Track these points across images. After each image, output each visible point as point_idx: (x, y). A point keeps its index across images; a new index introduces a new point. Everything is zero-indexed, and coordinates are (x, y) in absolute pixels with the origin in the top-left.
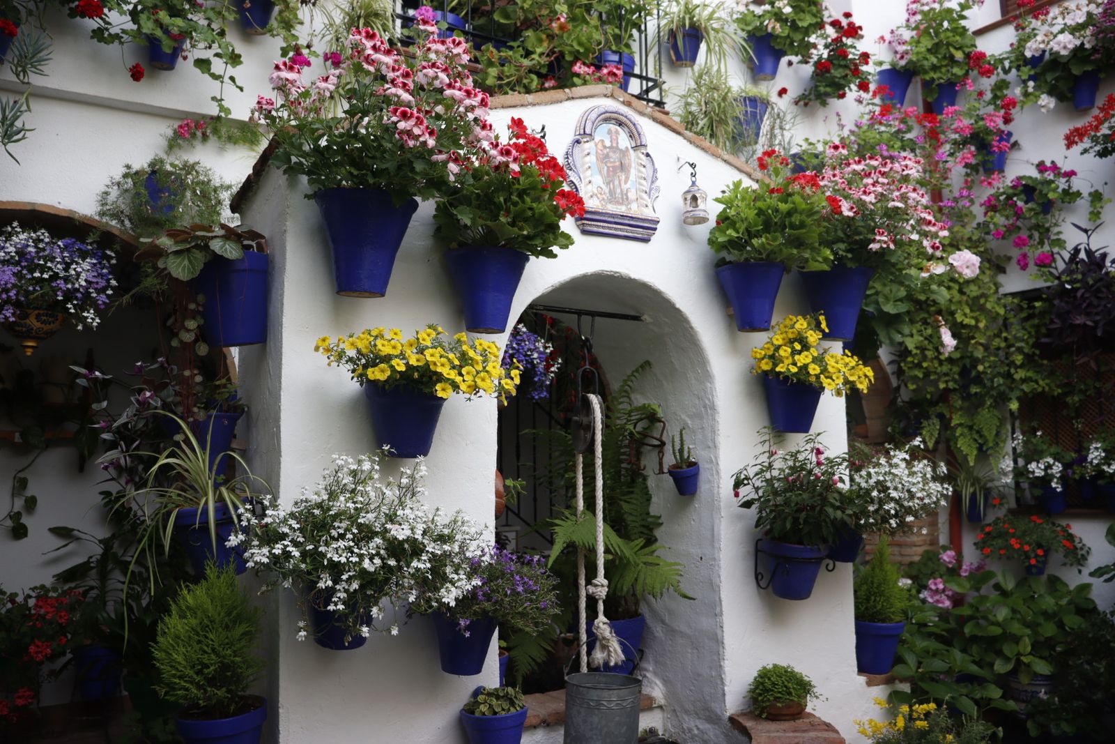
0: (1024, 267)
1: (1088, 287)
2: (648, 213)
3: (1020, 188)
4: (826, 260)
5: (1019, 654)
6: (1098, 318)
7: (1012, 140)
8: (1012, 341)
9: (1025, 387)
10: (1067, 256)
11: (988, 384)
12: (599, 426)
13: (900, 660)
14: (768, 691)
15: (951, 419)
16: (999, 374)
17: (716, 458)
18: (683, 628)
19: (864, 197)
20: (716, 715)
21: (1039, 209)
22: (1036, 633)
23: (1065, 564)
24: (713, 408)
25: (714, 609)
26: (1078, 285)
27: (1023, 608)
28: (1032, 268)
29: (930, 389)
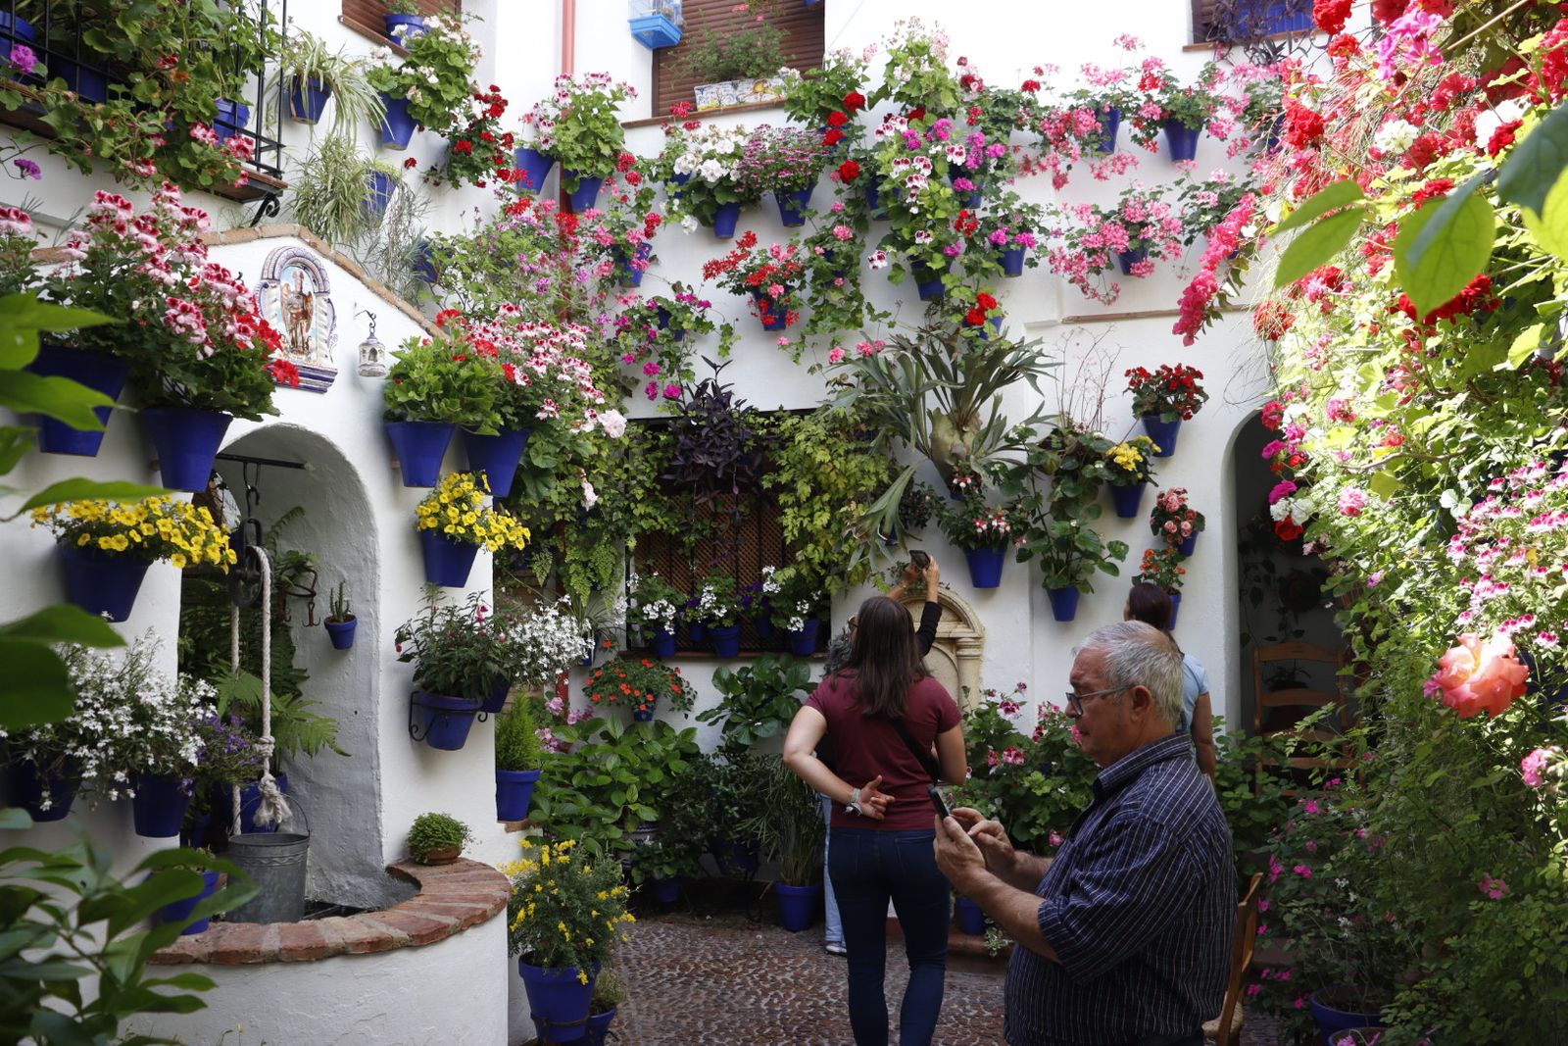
0: (652, 397)
1: (713, 427)
2: (326, 365)
3: (656, 311)
4: (495, 424)
5: (627, 803)
6: (719, 460)
7: (651, 254)
8: (634, 473)
9: (644, 524)
10: (694, 390)
11: (607, 519)
12: (268, 581)
13: (534, 806)
14: (427, 837)
15: (565, 554)
16: (619, 508)
17: (376, 613)
18: (333, 784)
19: (536, 368)
20: (372, 867)
21: (672, 336)
22: (643, 781)
23: (672, 709)
24: (375, 562)
25: (371, 763)
26: (703, 423)
27: (631, 755)
28: (660, 400)
29: (545, 520)
